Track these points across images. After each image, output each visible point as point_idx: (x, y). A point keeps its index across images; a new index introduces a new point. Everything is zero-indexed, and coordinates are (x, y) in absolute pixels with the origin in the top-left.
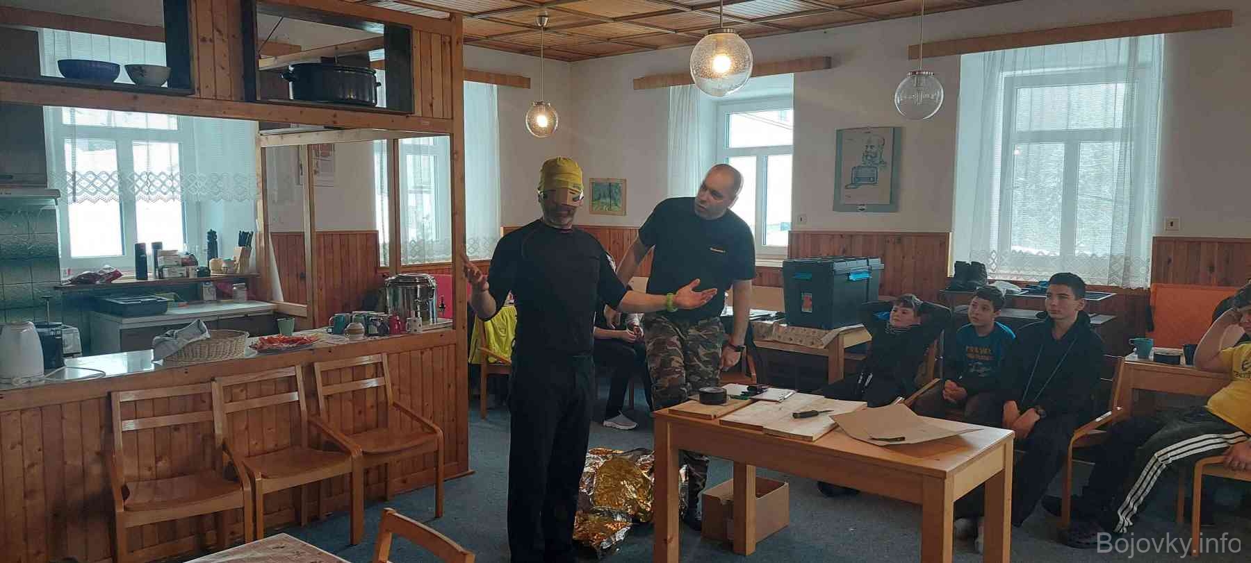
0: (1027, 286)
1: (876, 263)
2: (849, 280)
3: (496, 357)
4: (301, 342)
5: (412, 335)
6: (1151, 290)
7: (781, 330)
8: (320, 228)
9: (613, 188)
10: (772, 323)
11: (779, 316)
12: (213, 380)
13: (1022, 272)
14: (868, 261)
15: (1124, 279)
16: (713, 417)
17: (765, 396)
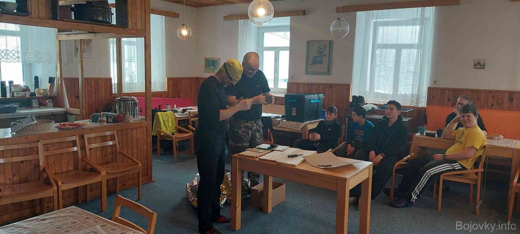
0: (380, 106)
1: (321, 95)
2: (311, 102)
3: (164, 133)
4: (78, 126)
5: (128, 123)
6: (427, 108)
7: (283, 123)
8: (86, 76)
9: (215, 63)
10: (280, 119)
11: (283, 117)
12: (38, 141)
13: (378, 100)
14: (318, 95)
15: (417, 103)
16: (256, 157)
17: (277, 149)
